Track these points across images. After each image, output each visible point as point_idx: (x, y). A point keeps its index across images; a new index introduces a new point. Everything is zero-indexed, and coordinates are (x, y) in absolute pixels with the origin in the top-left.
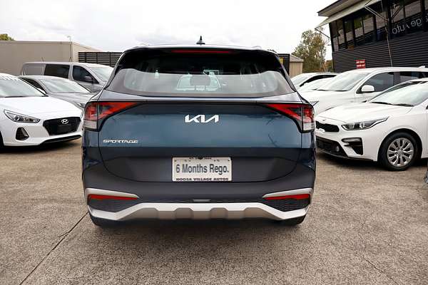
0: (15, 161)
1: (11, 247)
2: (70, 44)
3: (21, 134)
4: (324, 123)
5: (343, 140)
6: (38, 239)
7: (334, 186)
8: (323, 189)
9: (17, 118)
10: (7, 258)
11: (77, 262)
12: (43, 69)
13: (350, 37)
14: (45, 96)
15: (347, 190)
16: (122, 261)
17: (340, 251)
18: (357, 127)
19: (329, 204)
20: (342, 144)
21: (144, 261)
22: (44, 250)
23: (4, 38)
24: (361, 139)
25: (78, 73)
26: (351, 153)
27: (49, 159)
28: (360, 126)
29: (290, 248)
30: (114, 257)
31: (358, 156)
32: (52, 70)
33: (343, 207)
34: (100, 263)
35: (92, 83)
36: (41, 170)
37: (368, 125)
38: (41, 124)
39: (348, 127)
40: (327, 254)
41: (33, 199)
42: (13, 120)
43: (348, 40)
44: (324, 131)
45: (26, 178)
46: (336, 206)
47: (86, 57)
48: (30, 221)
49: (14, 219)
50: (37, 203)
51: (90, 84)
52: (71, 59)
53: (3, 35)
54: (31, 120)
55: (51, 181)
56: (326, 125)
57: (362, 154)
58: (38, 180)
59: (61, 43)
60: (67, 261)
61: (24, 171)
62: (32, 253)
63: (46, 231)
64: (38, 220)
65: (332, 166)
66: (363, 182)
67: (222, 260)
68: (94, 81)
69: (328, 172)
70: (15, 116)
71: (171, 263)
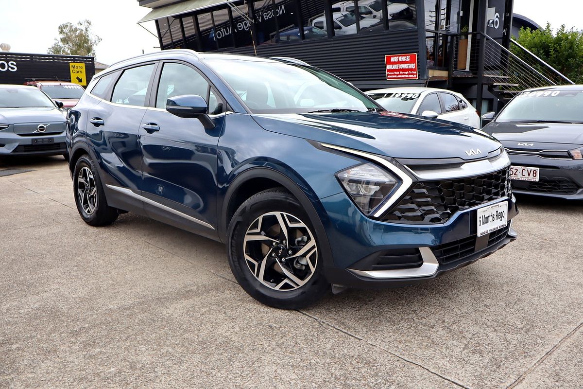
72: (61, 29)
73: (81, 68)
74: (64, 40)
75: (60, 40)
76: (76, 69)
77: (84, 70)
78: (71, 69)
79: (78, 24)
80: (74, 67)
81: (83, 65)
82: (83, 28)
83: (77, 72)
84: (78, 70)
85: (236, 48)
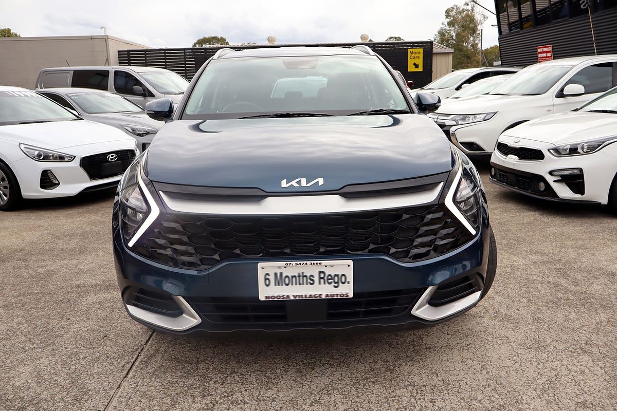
0: (41, 222)
1: (55, 374)
2: (105, 39)
3: (47, 180)
4: (518, 146)
5: (551, 173)
6: (98, 359)
7: (548, 247)
8: (532, 252)
9: (39, 156)
10: (53, 396)
11: (168, 400)
12: (70, 77)
13: (526, 9)
14: (79, 118)
15: (572, 254)
16: (242, 396)
17: (601, 364)
18: (573, 151)
19: (551, 279)
20: (550, 179)
21: (281, 394)
22: (111, 379)
23: (6, 33)
24: (581, 170)
25: (122, 82)
26: (564, 192)
27: (93, 217)
28: (580, 150)
29: (516, 362)
30: (228, 388)
31: (578, 197)
32: (83, 79)
33: (576, 283)
34: (207, 400)
35: (144, 95)
36: (84, 236)
37: (593, 148)
38: (76, 163)
39: (557, 151)
40: (582, 372)
41: (78, 287)
42: (33, 158)
43: (523, 16)
44: (516, 158)
45: (62, 250)
46: (563, 282)
47: (129, 57)
48: (80, 326)
49: (54, 323)
50: (87, 293)
51: (140, 98)
52: (107, 62)
53: (4, 31)
54: (61, 158)
55: (101, 254)
56: (521, 148)
57: (583, 193)
58: (81, 252)
59: (92, 38)
60: (151, 399)
61: (58, 238)
62: (91, 384)
63: (108, 343)
64: (93, 324)
65: (533, 213)
66: (591, 239)
67: (410, 388)
68: (147, 94)
69: (530, 223)
70: (36, 153)
71: (326, 398)
72: (448, 13)
73: (419, 53)
74: (450, 24)
75: (446, 24)
76: (413, 55)
77: (421, 56)
78: (409, 55)
79: (465, 5)
80: (412, 53)
81: (421, 50)
82: (469, 8)
83: (414, 58)
84: (415, 55)
85: (571, 18)
